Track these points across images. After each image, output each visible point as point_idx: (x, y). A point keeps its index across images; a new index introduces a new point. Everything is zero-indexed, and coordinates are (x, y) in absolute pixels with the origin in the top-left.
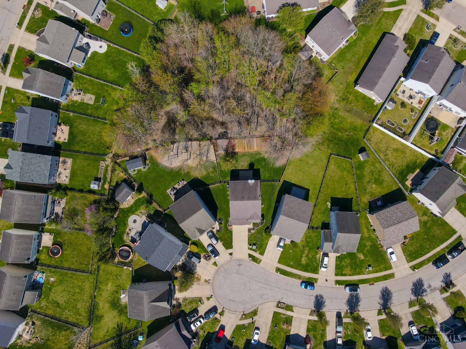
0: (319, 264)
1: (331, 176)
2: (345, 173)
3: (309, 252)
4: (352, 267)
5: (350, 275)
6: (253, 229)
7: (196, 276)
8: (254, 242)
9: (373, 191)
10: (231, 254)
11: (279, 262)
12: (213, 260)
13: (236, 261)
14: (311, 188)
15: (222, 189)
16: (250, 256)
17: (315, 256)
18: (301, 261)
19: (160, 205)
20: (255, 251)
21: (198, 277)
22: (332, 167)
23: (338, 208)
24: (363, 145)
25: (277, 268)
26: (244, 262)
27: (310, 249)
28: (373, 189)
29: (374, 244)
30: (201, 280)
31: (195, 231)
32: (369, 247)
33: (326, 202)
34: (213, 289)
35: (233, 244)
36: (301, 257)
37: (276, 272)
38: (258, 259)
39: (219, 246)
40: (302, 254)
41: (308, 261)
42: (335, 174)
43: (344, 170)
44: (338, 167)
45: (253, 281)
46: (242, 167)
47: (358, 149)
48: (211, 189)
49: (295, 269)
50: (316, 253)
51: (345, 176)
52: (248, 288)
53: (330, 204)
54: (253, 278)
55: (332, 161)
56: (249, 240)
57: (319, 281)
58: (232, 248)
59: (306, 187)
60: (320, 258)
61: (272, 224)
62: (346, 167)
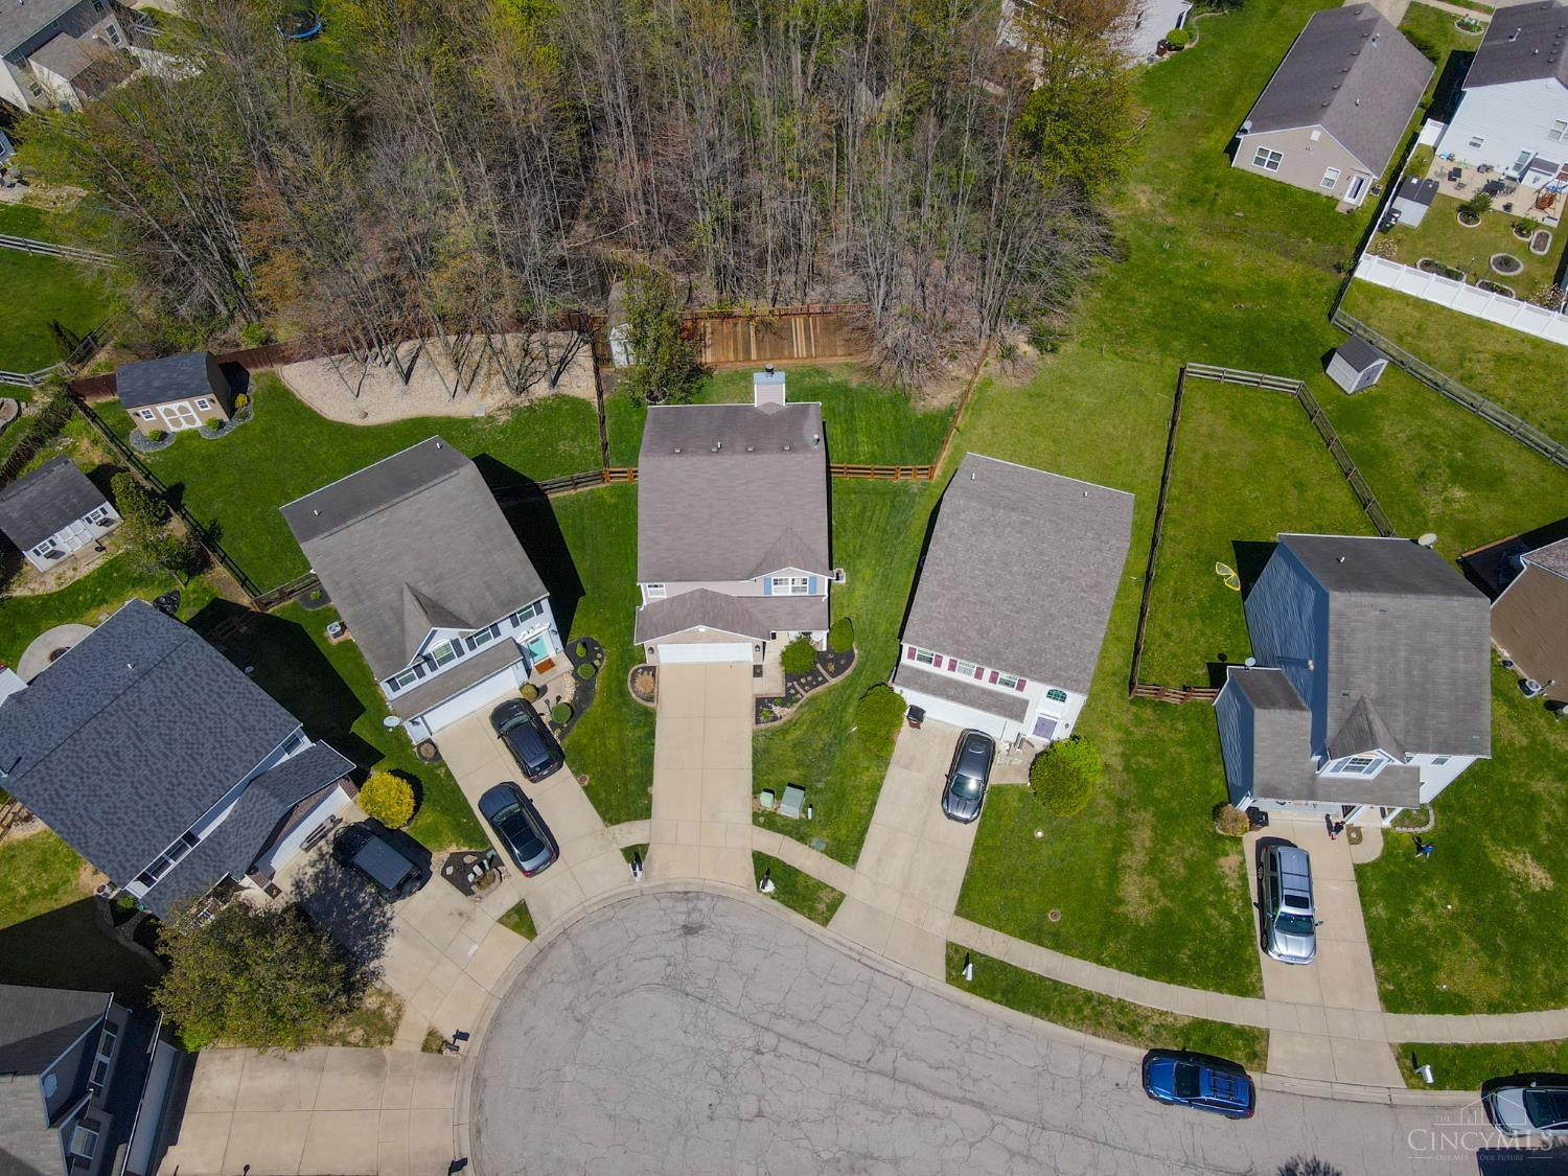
0: (1250, 922)
1: (1206, 456)
3: (1162, 840)
4: (1488, 945)
5: (1494, 1008)
6: (787, 701)
7: (371, 1002)
9: (1460, 516)
10: (636, 855)
11: (966, 907)
12: (512, 886)
13: (665, 903)
15: (616, 506)
17: (1209, 864)
18: (1120, 901)
19: (246, 578)
20: (798, 831)
21: (378, 1013)
22: (1202, 417)
25: (952, 948)
26: (721, 906)
27: (1168, 820)
28: (1456, 506)
30: (400, 1034)
31: (399, 616)
33: (1210, 564)
34: (478, 1107)
35: (655, 790)
36: (1114, 872)
37: (948, 979)
38: (821, 886)
40: (1117, 851)
41: (1163, 902)
42: (1225, 448)
43: (1269, 431)
44: (1234, 419)
45: (784, 1047)
47: (1317, 356)
50: (1214, 846)
51: (1281, 454)
52: (749, 1106)
53: (1233, 574)
54: (783, 1026)
56: (763, 766)
57: (1276, 1051)
58: (646, 813)
60: (1244, 878)
62: (1276, 419)
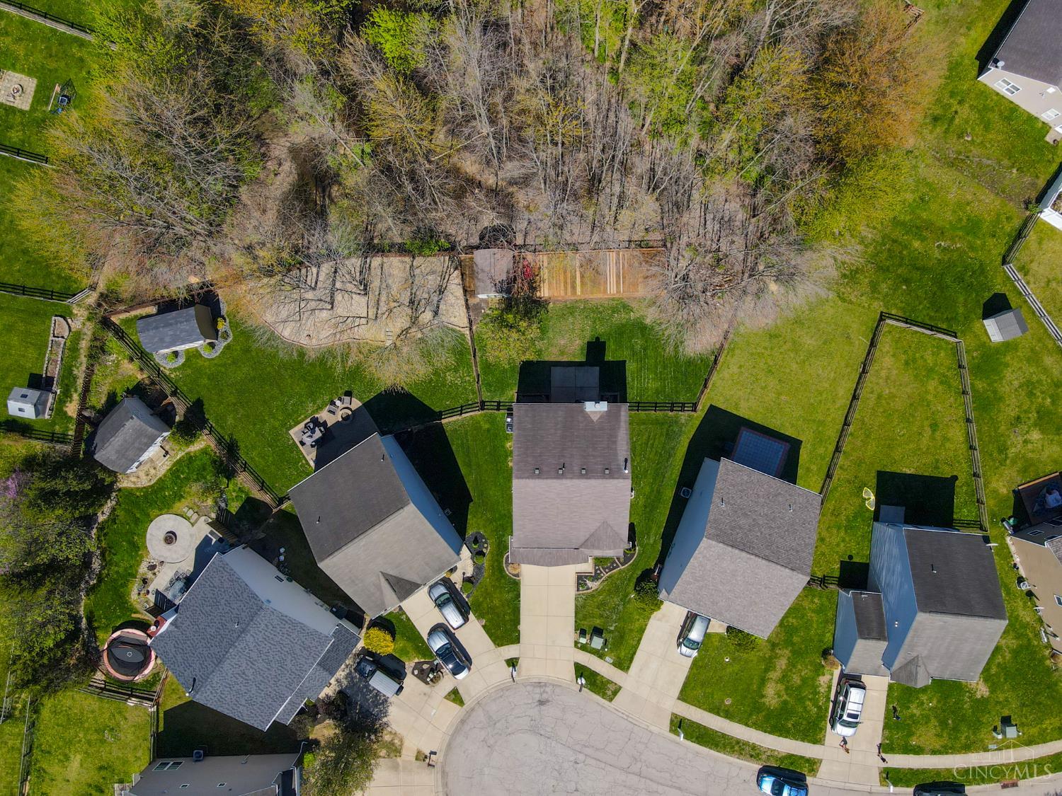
0: (827, 710)
1: (879, 397)
2: (932, 385)
3: (792, 665)
4: (943, 723)
5: (934, 752)
6: (595, 577)
7: (387, 738)
8: (598, 622)
9: (1030, 455)
10: (512, 663)
11: (684, 696)
12: (448, 682)
13: (529, 688)
14: (805, 437)
15: (488, 430)
16: (581, 670)
17: (813, 679)
18: (763, 696)
19: (263, 482)
20: (600, 654)
21: (392, 743)
22: (887, 361)
23: (901, 510)
24: (999, 289)
25: (674, 716)
26: (558, 690)
27: (797, 654)
28: (1030, 446)
29: (1028, 646)
30: (404, 752)
31: (379, 588)
32: (1008, 656)
33: (860, 489)
34: (445, 785)
35: (522, 627)
36: (763, 681)
37: (671, 731)
38: (609, 682)
39: (472, 635)
40: (767, 670)
41: (785, 697)
42: (893, 390)
43: (927, 376)
44: (907, 363)
45: (589, 761)
46: (562, 353)
47: (982, 302)
48: (448, 429)
49: (739, 722)
50: (818, 670)
51: (930, 397)
52: (572, 786)
53: (873, 497)
54: (589, 751)
55: (885, 344)
56: (580, 616)
57: (823, 770)
58: (517, 640)
59: (789, 432)
60: (830, 687)
61: (661, 560)
62: (936, 365)
